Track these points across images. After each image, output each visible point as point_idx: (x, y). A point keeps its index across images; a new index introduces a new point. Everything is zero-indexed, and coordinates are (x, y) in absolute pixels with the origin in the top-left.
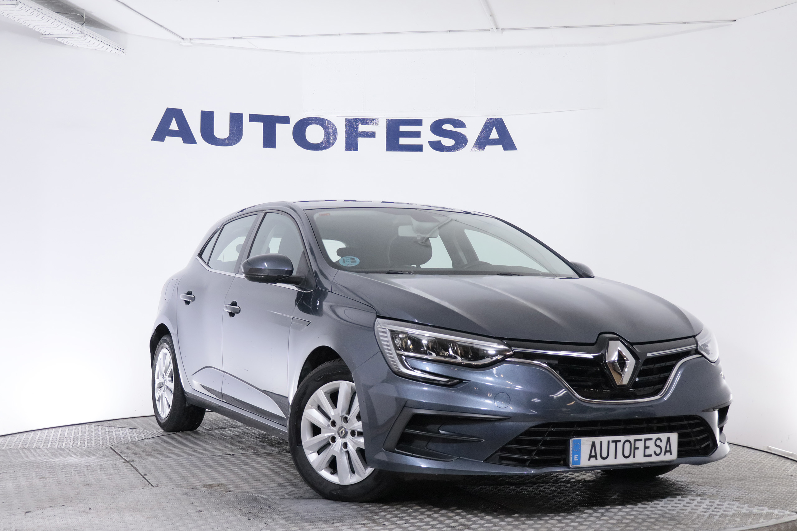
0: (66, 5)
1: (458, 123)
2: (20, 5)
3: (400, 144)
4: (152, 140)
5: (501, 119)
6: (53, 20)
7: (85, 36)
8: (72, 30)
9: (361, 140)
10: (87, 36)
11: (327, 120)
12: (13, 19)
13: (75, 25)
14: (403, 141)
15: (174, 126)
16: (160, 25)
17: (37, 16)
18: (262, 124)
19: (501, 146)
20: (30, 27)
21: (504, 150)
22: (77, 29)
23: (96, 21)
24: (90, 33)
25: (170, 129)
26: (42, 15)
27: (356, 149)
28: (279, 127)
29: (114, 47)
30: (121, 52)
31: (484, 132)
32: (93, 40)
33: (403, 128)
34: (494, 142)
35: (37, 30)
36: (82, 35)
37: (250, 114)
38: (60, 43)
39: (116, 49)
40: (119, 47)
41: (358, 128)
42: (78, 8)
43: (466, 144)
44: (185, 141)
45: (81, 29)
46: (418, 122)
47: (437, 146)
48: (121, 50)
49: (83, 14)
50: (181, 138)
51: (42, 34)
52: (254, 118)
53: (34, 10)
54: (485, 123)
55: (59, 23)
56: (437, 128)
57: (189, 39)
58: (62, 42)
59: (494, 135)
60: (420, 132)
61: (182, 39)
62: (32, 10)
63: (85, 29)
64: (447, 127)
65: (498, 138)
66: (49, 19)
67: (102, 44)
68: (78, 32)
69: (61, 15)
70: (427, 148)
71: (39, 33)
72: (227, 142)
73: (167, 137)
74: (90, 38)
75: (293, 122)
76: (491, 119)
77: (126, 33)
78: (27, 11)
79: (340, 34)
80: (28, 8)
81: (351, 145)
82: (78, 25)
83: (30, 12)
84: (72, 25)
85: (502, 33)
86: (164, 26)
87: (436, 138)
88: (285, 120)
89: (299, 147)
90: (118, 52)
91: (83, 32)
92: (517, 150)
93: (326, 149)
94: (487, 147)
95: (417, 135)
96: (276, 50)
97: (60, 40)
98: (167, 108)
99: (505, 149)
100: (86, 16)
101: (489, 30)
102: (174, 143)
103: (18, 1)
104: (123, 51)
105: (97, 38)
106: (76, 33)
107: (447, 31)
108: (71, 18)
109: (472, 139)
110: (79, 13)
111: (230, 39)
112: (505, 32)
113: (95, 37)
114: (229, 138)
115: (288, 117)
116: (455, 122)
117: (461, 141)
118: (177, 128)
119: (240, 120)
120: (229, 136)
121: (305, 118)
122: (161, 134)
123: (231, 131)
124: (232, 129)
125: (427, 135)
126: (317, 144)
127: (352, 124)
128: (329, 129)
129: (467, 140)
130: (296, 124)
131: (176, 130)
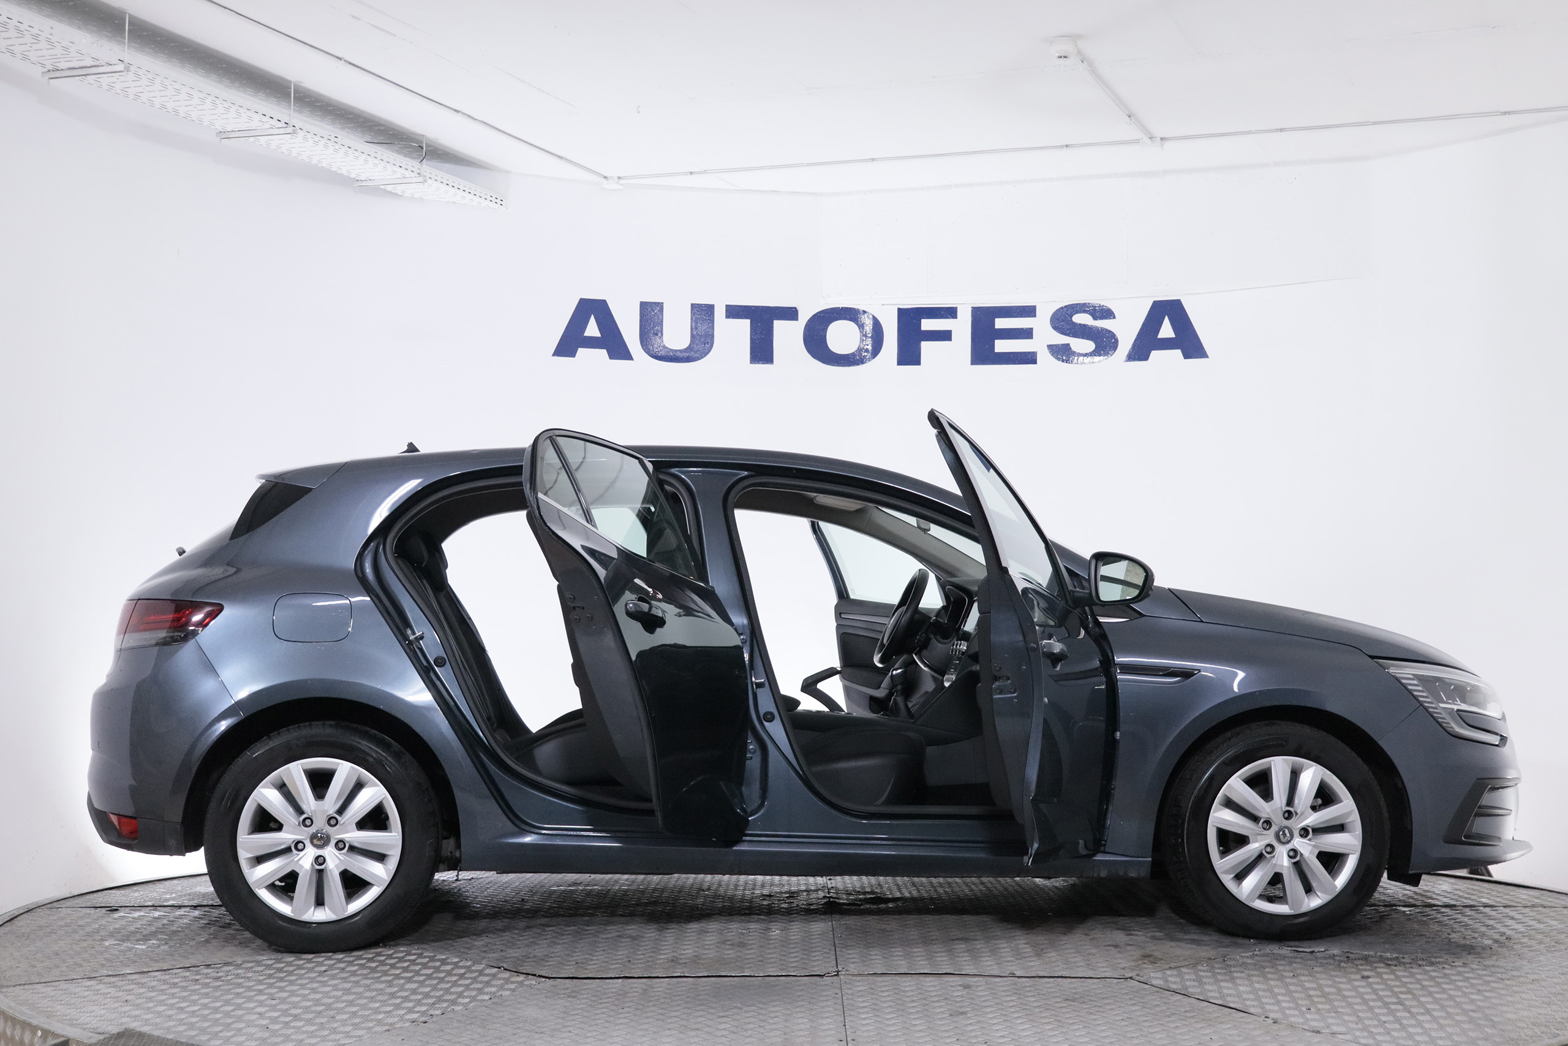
0: (392, 129)
2: (301, 134)
3: (996, 351)
4: (553, 355)
6: (364, 157)
7: (426, 181)
8: (402, 171)
10: (429, 181)
11: (864, 312)
13: (407, 163)
14: (1002, 346)
15: (592, 330)
16: (560, 157)
17: (336, 151)
18: (748, 322)
19: (1179, 351)
20: (332, 169)
21: (1185, 358)
22: (410, 169)
24: (436, 176)
25: (585, 335)
28: (779, 326)
29: (484, 196)
30: (498, 206)
32: (444, 187)
33: (1001, 323)
34: (1166, 344)
35: (345, 174)
36: (421, 179)
38: (390, 193)
39: (488, 200)
40: (494, 197)
42: (414, 134)
44: (613, 355)
45: (418, 169)
46: (1029, 311)
48: (498, 201)
49: (422, 143)
50: (605, 351)
51: (357, 180)
52: (734, 312)
53: (328, 141)
55: (376, 161)
56: (1063, 320)
57: (616, 179)
58: (394, 191)
59: (1166, 331)
61: (604, 179)
62: (323, 141)
63: (428, 168)
64: (1081, 319)
65: (1174, 336)
66: (357, 154)
67: (460, 193)
68: (412, 175)
69: (386, 149)
70: (1044, 357)
71: (351, 179)
72: (686, 355)
73: (580, 350)
74: (437, 184)
75: (804, 317)
77: (507, 172)
78: (316, 143)
79: (873, 160)
80: (316, 139)
81: (909, 355)
82: (412, 164)
84: (401, 162)
85: (1162, 145)
86: (567, 158)
87: (1061, 339)
88: (790, 314)
89: (815, 360)
90: (492, 205)
91: (422, 174)
94: (1154, 354)
95: (1027, 334)
96: (774, 191)
97: (389, 188)
98: (581, 298)
99: (1187, 356)
100: (427, 145)
101: (1137, 141)
102: (592, 358)
103: (297, 127)
104: (501, 202)
105: (451, 184)
106: (409, 176)
107: (1062, 147)
108: (399, 152)
109: (1126, 342)
110: (417, 141)
111: (685, 174)
112: (1167, 144)
113: (445, 182)
114: (689, 349)
115: (795, 308)
116: (1095, 310)
117: (1105, 343)
118: (597, 334)
119: (709, 316)
120: (690, 345)
121: (826, 310)
122: (569, 344)
123: (693, 336)
124: (695, 333)
125: (1045, 335)
126: (848, 355)
127: (910, 319)
128: (869, 328)
129: (1117, 341)
130: (808, 321)
131: (596, 337)
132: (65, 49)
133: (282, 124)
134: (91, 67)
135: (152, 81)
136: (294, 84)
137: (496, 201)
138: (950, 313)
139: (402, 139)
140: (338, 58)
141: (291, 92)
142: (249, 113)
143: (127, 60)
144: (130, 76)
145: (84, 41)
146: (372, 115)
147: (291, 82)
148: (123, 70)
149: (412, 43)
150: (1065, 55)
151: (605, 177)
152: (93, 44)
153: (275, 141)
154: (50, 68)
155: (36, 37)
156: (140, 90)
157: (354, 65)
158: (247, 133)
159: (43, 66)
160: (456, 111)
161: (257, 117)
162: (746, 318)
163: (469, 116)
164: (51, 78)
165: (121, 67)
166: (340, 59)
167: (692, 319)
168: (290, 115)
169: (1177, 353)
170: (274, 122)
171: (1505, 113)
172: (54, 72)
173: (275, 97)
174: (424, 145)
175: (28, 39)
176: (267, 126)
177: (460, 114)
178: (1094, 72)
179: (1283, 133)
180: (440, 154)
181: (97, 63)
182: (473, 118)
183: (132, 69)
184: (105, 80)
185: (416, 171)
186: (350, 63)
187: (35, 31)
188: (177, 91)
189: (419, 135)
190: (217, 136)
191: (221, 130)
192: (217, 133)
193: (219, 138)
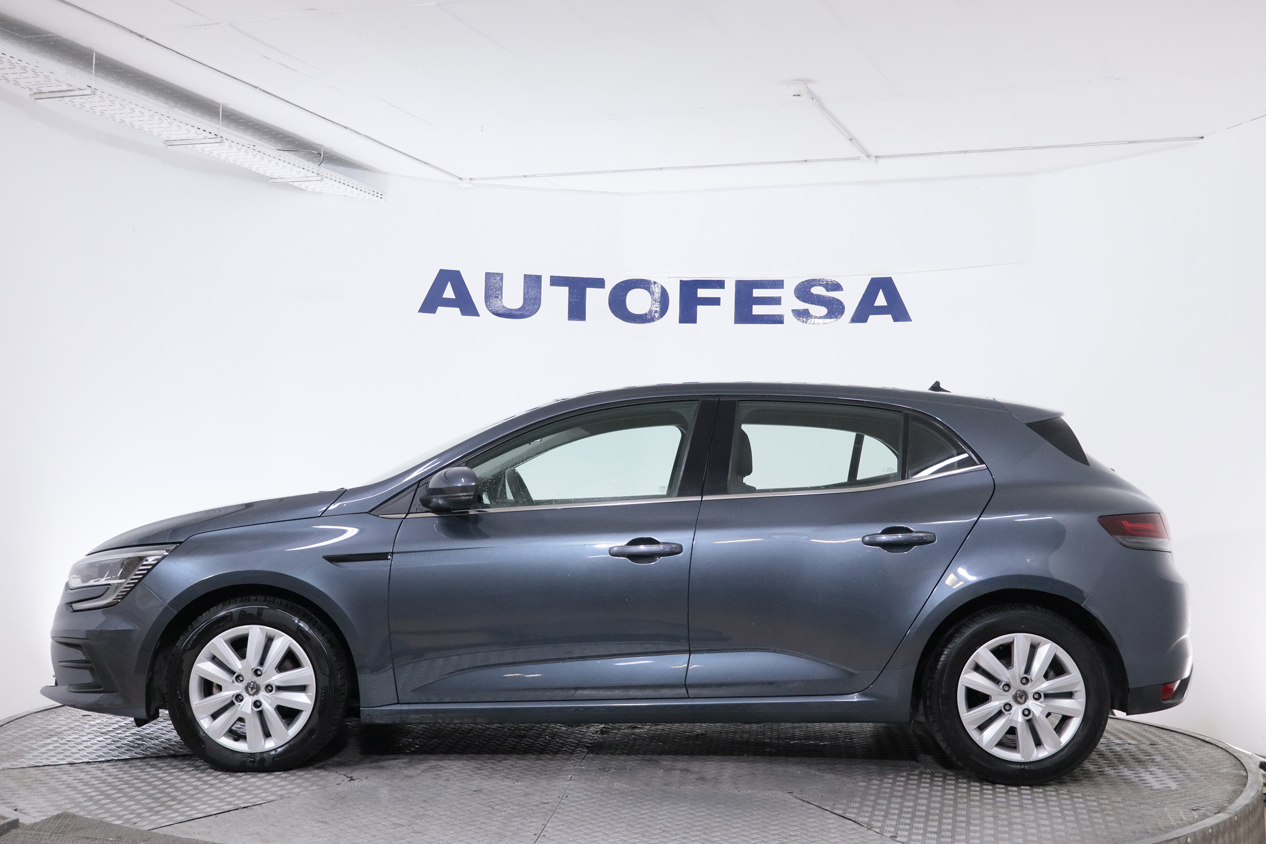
0: (299, 141)
2: (227, 143)
3: (753, 314)
4: (419, 312)
6: (275, 160)
7: (323, 180)
8: (305, 172)
10: (325, 179)
11: (655, 283)
13: (309, 166)
14: (757, 310)
15: (449, 293)
16: (425, 163)
17: (255, 156)
18: (567, 289)
19: (890, 315)
20: (252, 170)
21: (894, 321)
22: (311, 170)
24: (331, 175)
25: (443, 297)
28: (590, 292)
29: (368, 191)
30: (379, 199)
32: (337, 184)
33: (757, 293)
34: (881, 311)
35: (262, 173)
36: (319, 178)
38: (297, 188)
39: (371, 194)
40: (376, 192)
42: (314, 144)
44: (464, 312)
45: (317, 170)
46: (778, 284)
48: (379, 195)
50: (458, 309)
51: (272, 178)
52: (556, 281)
53: (248, 149)
55: (285, 164)
56: (804, 292)
57: (469, 180)
58: (299, 187)
59: (881, 300)
61: (459, 181)
62: (244, 149)
63: (325, 170)
64: (817, 290)
65: (886, 305)
66: (270, 158)
67: (350, 189)
68: (313, 175)
69: (294, 155)
70: (789, 318)
72: (519, 313)
73: (440, 308)
74: (331, 182)
75: (610, 285)
77: (386, 173)
78: (239, 150)
79: (661, 169)
80: (239, 147)
81: (688, 316)
82: (313, 166)
83: (242, 151)
84: (304, 165)
85: (877, 162)
86: (431, 164)
87: (802, 306)
88: (599, 283)
89: (617, 318)
90: (374, 198)
91: (320, 174)
92: (911, 321)
94: (872, 318)
95: (776, 301)
96: (588, 191)
97: (296, 184)
98: (440, 270)
99: (896, 319)
100: (325, 153)
101: (858, 158)
102: (449, 315)
103: (224, 138)
104: (381, 196)
105: (342, 182)
106: (310, 175)
107: (801, 161)
108: (304, 157)
109: (851, 308)
110: (317, 150)
111: (520, 177)
112: (880, 161)
113: (338, 180)
114: (522, 308)
115: (603, 279)
116: (827, 284)
117: (835, 309)
118: (453, 296)
119: (537, 284)
120: (523, 305)
121: (626, 281)
122: (431, 304)
123: (525, 299)
124: (527, 297)
125: (790, 302)
126: (642, 315)
127: (689, 288)
128: (657, 295)
129: (843, 308)
130: (612, 289)
131: (452, 299)
132: (47, 77)
133: (212, 136)
134: (67, 91)
135: (113, 101)
136: (222, 106)
137: (377, 195)
138: (720, 284)
139: (306, 148)
140: (254, 87)
141: (219, 111)
142: (187, 127)
143: (93, 87)
144: (96, 98)
145: (61, 71)
146: (282, 129)
147: (220, 104)
148: (90, 93)
149: (309, 77)
150: (799, 94)
151: (460, 178)
152: (68, 74)
153: (208, 148)
154: (36, 91)
155: (24, 69)
156: (104, 108)
157: (266, 92)
158: (186, 142)
159: (31, 89)
160: (345, 127)
161: (193, 130)
162: (567, 286)
163: (355, 131)
164: (37, 99)
165: (89, 91)
166: (256, 88)
167: (524, 286)
168: (219, 129)
169: (889, 317)
170: (206, 134)
171: (1130, 142)
172: (39, 95)
173: (209, 115)
174: (322, 152)
175: (18, 69)
176: (201, 137)
177: (348, 130)
178: (822, 107)
179: (967, 154)
180: (335, 159)
181: (71, 88)
182: (358, 133)
183: (98, 93)
184: (77, 100)
185: (316, 172)
186: (264, 91)
187: (23, 64)
188: (132, 109)
189: (319, 145)
190: (164, 144)
191: (167, 139)
192: (164, 141)
193: (165, 145)
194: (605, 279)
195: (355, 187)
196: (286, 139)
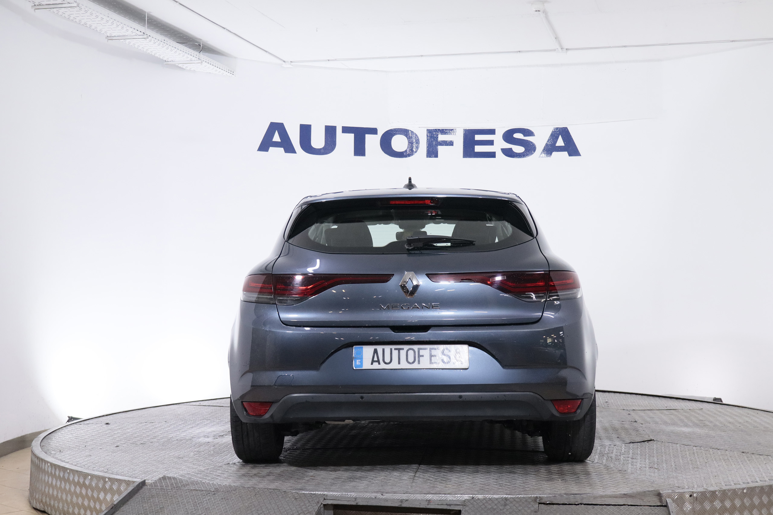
0: (186, 36)
1: (527, 132)
2: (149, 39)
3: (475, 151)
4: (258, 151)
5: (566, 128)
6: (176, 50)
7: (202, 62)
8: (191, 57)
9: (440, 149)
11: (410, 130)
12: (142, 50)
14: (478, 149)
15: (277, 138)
17: (163, 46)
18: (353, 135)
19: (567, 152)
20: (156, 56)
21: (569, 156)
22: (195, 56)
23: (210, 48)
24: (206, 59)
25: (273, 140)
26: (167, 46)
27: (436, 156)
28: (368, 137)
29: (226, 70)
30: (231, 75)
31: (550, 140)
32: (208, 65)
33: (478, 137)
34: (560, 149)
35: (161, 58)
36: (200, 61)
37: (342, 127)
38: (180, 68)
39: (227, 72)
40: (230, 70)
41: (438, 137)
42: (197, 38)
43: (535, 151)
44: (287, 151)
45: (199, 56)
46: (492, 132)
47: (508, 153)
48: (232, 72)
49: (200, 43)
50: (282, 149)
51: (166, 61)
52: (346, 130)
53: (161, 42)
54: (552, 132)
55: (181, 52)
56: (509, 136)
57: (290, 62)
58: (182, 67)
59: (560, 142)
60: (493, 140)
62: (159, 42)
63: (203, 56)
64: (518, 136)
65: (564, 145)
66: (173, 48)
67: (216, 68)
68: (196, 59)
69: (183, 45)
70: (499, 154)
71: (163, 60)
72: (322, 151)
73: (270, 148)
74: (206, 64)
75: (381, 133)
76: (557, 128)
77: (235, 58)
78: (155, 43)
79: (422, 56)
80: (156, 41)
81: (432, 153)
82: (195, 53)
83: (157, 43)
84: (191, 53)
85: (567, 52)
86: (269, 52)
87: (508, 146)
88: (374, 131)
89: (386, 155)
90: (229, 74)
91: (200, 59)
92: (581, 156)
93: (409, 156)
94: (554, 153)
95: (491, 143)
97: (180, 65)
98: (271, 122)
99: (570, 155)
100: (202, 44)
101: (554, 50)
102: (276, 152)
103: (148, 35)
104: (233, 73)
105: (212, 64)
106: (194, 59)
107: (517, 52)
108: (190, 47)
109: (540, 147)
110: (197, 42)
111: (326, 61)
112: (569, 52)
113: (210, 63)
114: (324, 148)
116: (524, 131)
117: (530, 148)
118: (279, 140)
119: (334, 132)
120: (324, 146)
121: (391, 129)
122: (265, 145)
123: (326, 142)
124: (327, 140)
125: (499, 144)
126: (402, 152)
127: (433, 134)
128: (412, 139)
129: (535, 147)
130: (383, 135)
131: (278, 142)
133: (142, 34)
134: (59, 4)
135: (86, 11)
136: (147, 14)
137: (231, 72)
139: (191, 41)
141: (146, 18)
142: (128, 28)
143: (78, 2)
144: (78, 9)
147: (145, 12)
148: (76, 6)
150: (539, 10)
151: (284, 61)
153: (134, 42)
154: (37, 4)
156: (78, 15)
158: (124, 37)
160: (223, 28)
161: (132, 30)
162: (352, 133)
163: (229, 31)
164: (36, 9)
165: (75, 5)
166: (177, 2)
167: (325, 133)
168: (145, 29)
170: (138, 32)
171: (733, 41)
172: (38, 6)
176: (134, 34)
177: (226, 30)
178: (547, 18)
179: (626, 48)
181: (63, 2)
182: (231, 32)
183: (80, 5)
186: (181, 4)
189: (200, 39)
190: (106, 38)
191: (109, 36)
192: (106, 37)
193: (107, 40)
194: (377, 129)
195: (219, 67)
196: (178, 35)
